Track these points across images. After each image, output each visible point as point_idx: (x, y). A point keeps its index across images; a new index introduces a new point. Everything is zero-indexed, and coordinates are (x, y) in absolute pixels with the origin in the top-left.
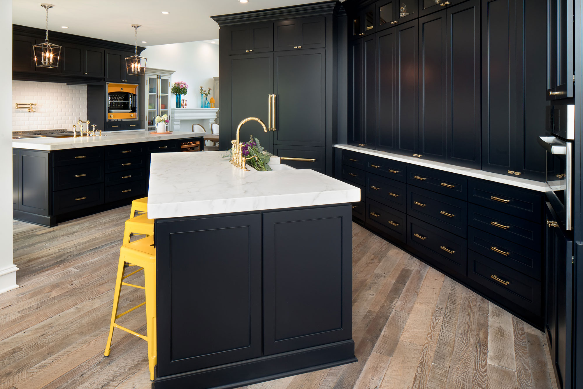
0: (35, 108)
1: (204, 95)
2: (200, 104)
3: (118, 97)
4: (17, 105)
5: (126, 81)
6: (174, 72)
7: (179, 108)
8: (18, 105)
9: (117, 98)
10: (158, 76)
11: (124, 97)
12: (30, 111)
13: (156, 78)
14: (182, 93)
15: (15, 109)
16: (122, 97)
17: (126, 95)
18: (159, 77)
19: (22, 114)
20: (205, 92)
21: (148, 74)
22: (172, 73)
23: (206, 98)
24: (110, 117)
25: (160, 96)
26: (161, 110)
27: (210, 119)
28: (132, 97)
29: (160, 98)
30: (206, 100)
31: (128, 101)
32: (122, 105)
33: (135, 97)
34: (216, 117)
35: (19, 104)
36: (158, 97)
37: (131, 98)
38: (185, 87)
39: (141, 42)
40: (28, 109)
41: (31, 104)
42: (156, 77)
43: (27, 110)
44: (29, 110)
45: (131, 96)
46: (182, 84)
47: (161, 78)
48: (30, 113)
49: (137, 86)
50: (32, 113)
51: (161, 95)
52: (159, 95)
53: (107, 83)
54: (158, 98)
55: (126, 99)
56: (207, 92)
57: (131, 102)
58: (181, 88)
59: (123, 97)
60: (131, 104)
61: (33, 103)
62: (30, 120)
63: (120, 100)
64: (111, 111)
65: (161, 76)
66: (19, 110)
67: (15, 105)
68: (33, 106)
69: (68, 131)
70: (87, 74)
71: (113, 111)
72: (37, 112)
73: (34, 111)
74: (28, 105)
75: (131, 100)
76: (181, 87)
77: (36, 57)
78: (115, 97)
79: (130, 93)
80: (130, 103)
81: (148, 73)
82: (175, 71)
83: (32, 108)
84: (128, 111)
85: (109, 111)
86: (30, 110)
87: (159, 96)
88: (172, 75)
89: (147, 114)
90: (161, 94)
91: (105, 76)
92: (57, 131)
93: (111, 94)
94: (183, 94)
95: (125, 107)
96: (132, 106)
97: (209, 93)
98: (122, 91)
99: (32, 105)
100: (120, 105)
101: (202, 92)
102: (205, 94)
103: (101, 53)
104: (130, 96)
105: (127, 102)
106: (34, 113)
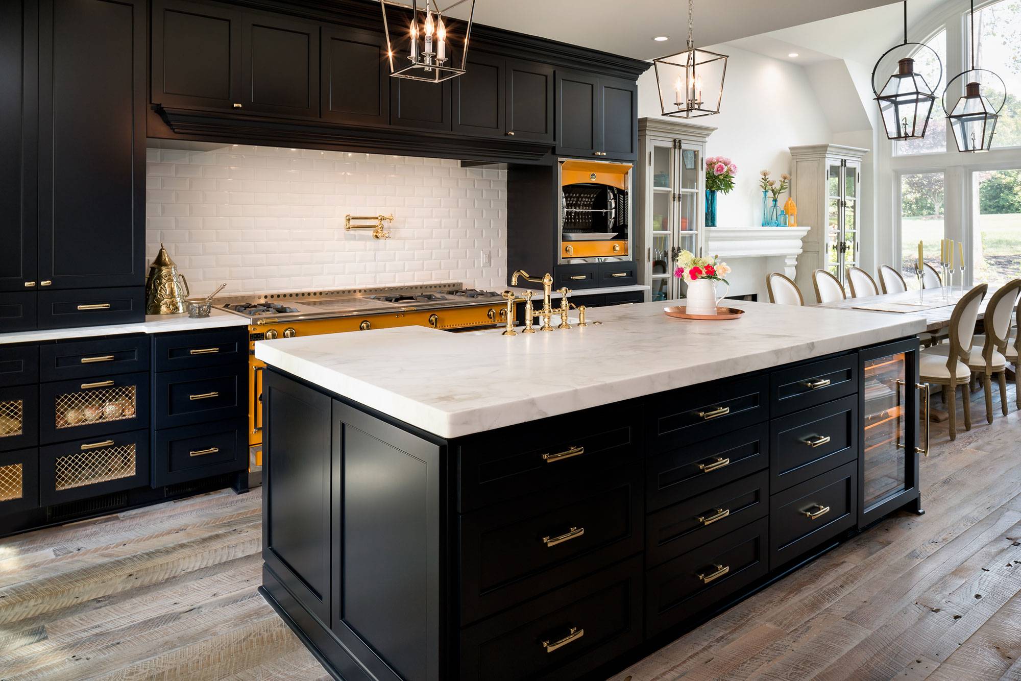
0: (389, 228)
1: (770, 194)
2: (758, 215)
3: (582, 198)
4: (349, 220)
5: (605, 154)
6: (712, 130)
7: (711, 226)
8: (351, 220)
9: (578, 200)
10: (675, 141)
11: (596, 198)
12: (377, 237)
13: (671, 148)
14: (719, 188)
15: (344, 231)
16: (590, 197)
17: (600, 193)
18: (677, 144)
19: (360, 244)
20: (771, 184)
21: (652, 137)
22: (706, 132)
23: (775, 200)
24: (567, 251)
25: (679, 194)
26: (681, 232)
27: (787, 257)
28: (615, 198)
29: (679, 201)
30: (775, 206)
31: (607, 209)
32: (588, 219)
33: (624, 198)
34: (801, 251)
35: (353, 218)
36: (674, 197)
37: (613, 202)
38: (730, 170)
39: (653, 39)
40: (372, 232)
41: (379, 218)
42: (670, 145)
43: (370, 233)
44: (374, 234)
45: (614, 195)
46: (720, 163)
47: (682, 148)
48: (378, 240)
49: (629, 168)
50: (381, 241)
51: (681, 193)
52: (677, 193)
53: (560, 159)
54: (674, 200)
55: (602, 202)
56: (777, 186)
57: (613, 211)
58: (719, 173)
59: (593, 197)
60: (613, 216)
61: (386, 215)
62: (377, 260)
63: (585, 205)
64: (567, 237)
65: (683, 141)
66: (352, 232)
67: (344, 221)
68: (386, 224)
69: (464, 289)
70: (513, 134)
71: (573, 236)
72: (393, 239)
73: (387, 235)
74: (372, 220)
75: (613, 206)
76: (717, 171)
77: (393, 49)
78: (574, 198)
79: (611, 188)
80: (611, 213)
81: (652, 133)
82: (717, 129)
83: (382, 227)
84: (608, 236)
85: (563, 237)
86: (377, 232)
87: (677, 196)
88: (707, 139)
89: (649, 243)
90: (682, 190)
91: (555, 140)
92: (440, 287)
93: (568, 189)
94: (721, 189)
95: (598, 224)
96: (615, 222)
97: (782, 188)
98: (594, 180)
99: (381, 219)
100: (585, 218)
101: (766, 184)
102: (773, 191)
103: (546, 77)
104: (611, 194)
105: (605, 211)
106: (388, 241)
